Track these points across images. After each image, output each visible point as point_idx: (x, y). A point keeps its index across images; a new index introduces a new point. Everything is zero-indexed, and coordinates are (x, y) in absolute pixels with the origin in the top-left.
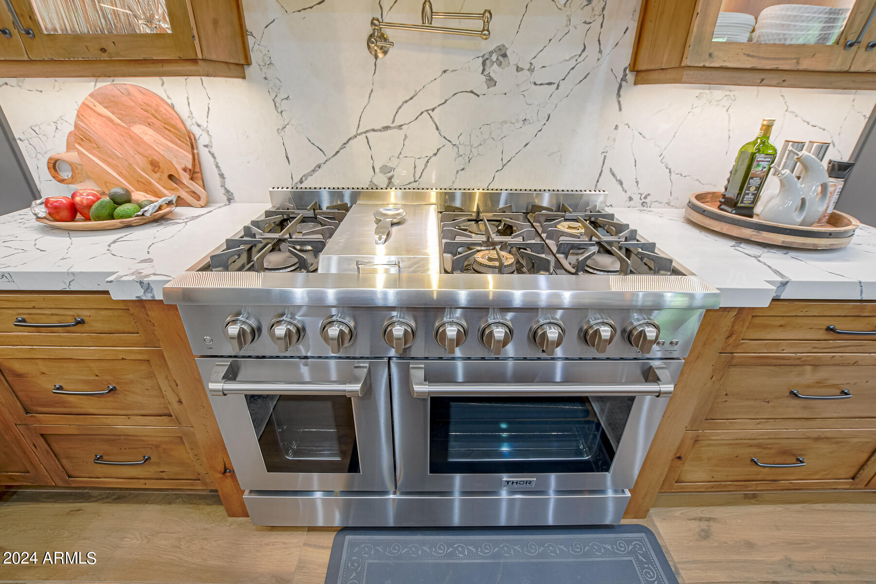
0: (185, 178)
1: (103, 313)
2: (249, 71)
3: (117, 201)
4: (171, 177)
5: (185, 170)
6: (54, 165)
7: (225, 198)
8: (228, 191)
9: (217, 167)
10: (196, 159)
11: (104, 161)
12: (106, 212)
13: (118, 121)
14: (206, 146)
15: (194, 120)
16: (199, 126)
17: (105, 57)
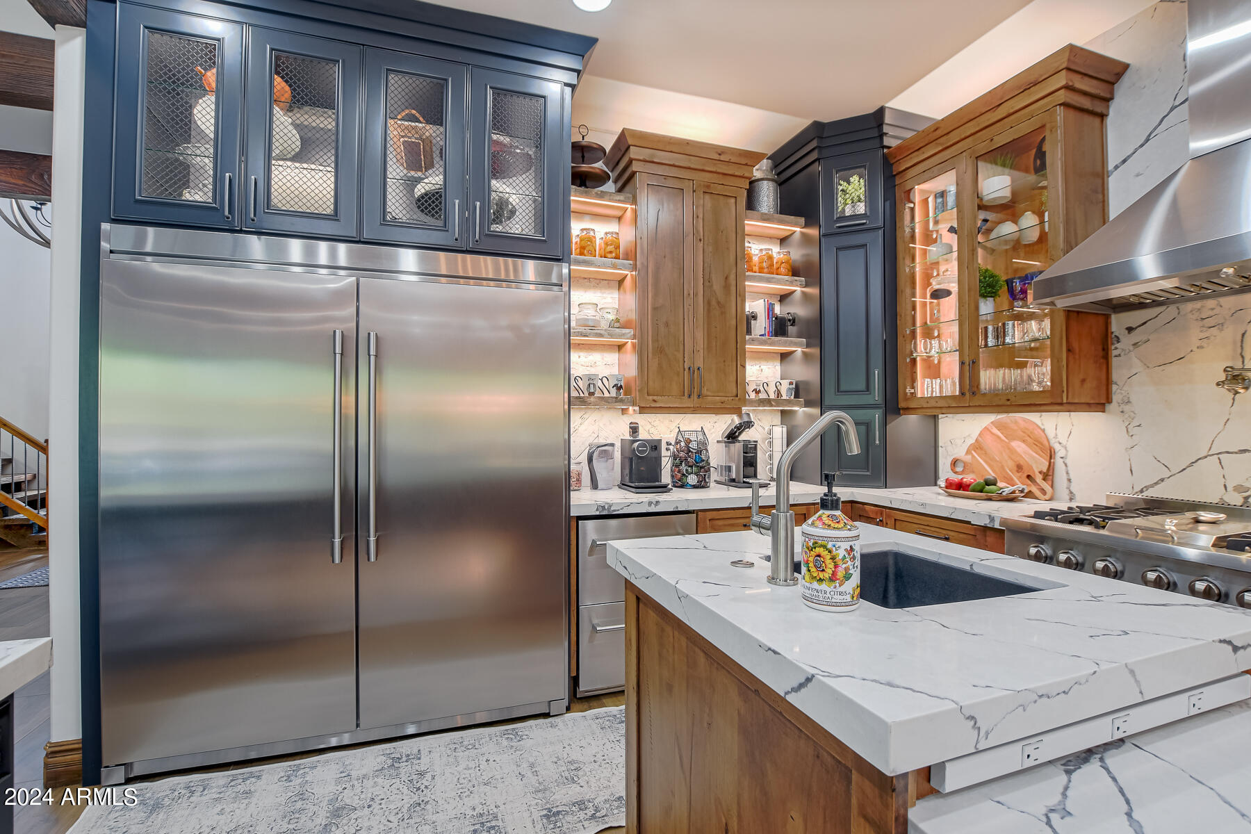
0: (1039, 478)
1: (961, 535)
2: (1108, 407)
3: (988, 483)
4: (1028, 477)
5: (1040, 472)
6: (954, 463)
7: (1068, 498)
8: (1071, 493)
9: (1067, 473)
10: (1051, 467)
11: (986, 462)
12: (979, 488)
13: (1004, 438)
14: (1062, 458)
15: (1057, 440)
16: (1060, 443)
17: (1008, 403)
